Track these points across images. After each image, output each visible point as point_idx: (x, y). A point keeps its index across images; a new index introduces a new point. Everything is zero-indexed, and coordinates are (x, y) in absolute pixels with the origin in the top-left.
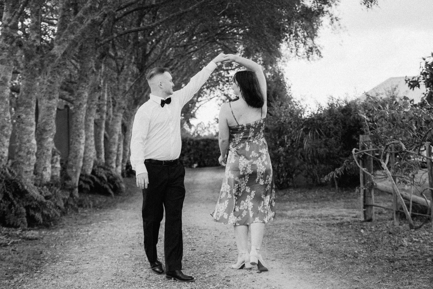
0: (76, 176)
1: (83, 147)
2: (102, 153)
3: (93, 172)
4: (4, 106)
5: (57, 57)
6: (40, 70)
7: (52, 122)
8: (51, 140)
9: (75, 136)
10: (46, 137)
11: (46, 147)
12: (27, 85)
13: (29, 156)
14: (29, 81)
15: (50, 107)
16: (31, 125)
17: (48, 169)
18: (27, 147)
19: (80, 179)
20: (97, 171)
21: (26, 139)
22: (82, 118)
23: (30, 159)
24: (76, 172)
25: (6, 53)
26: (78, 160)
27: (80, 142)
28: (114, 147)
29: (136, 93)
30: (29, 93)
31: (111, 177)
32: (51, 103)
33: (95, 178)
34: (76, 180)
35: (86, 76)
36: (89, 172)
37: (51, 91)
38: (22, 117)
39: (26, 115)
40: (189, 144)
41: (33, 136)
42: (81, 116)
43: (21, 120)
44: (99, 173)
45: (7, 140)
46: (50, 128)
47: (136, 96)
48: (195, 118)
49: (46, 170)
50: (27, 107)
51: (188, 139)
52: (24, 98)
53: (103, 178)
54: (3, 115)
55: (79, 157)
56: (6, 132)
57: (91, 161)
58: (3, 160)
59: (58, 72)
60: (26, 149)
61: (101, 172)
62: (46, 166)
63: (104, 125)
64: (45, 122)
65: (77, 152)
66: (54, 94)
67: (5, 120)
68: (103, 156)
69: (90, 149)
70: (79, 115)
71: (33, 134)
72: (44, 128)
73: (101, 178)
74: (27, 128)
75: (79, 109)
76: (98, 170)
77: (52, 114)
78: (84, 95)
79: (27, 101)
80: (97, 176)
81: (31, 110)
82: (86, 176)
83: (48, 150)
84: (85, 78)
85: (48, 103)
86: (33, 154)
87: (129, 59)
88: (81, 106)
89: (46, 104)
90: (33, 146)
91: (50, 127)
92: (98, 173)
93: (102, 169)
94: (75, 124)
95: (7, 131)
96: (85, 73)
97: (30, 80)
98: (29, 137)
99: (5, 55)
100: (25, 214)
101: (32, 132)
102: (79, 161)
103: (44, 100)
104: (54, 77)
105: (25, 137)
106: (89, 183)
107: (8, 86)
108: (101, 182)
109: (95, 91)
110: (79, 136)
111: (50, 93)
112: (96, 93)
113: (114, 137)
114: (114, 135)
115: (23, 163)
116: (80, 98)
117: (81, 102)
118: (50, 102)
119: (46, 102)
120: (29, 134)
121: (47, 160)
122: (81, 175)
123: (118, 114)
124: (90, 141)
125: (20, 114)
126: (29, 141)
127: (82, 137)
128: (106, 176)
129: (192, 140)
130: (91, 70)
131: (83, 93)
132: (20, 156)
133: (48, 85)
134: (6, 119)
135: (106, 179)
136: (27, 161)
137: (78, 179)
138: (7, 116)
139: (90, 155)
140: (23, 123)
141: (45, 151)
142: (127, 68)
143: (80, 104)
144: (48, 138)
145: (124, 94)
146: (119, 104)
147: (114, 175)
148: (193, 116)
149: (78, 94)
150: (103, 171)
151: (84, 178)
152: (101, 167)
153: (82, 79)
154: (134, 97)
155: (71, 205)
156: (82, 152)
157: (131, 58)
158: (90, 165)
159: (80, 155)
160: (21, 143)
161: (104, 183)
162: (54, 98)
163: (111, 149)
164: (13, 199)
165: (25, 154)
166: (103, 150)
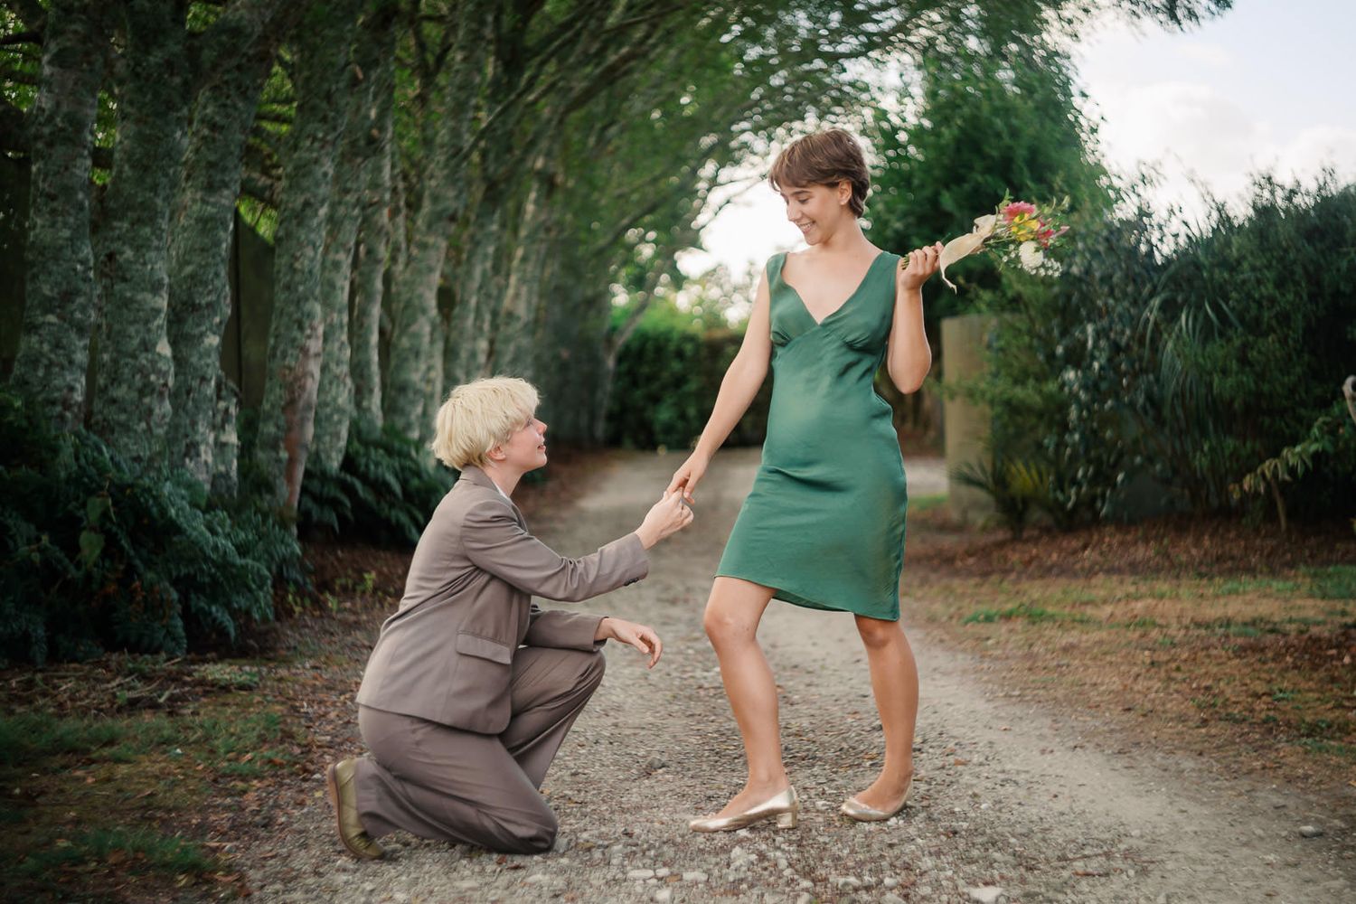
0: (290, 479)
1: (314, 367)
2: (371, 391)
3: (349, 463)
4: (71, 220)
5: (250, 35)
6: (185, 83)
7: (217, 275)
8: (213, 340)
9: (288, 328)
10: (196, 332)
11: (196, 369)
12: (141, 138)
13: (147, 400)
14: (146, 123)
15: (212, 218)
16: (156, 288)
17: (202, 448)
18: (141, 370)
19: (304, 490)
20: (363, 461)
21: (136, 342)
22: (312, 260)
23: (150, 411)
24: (292, 461)
25: (78, 27)
26: (297, 418)
27: (304, 351)
28: (417, 370)
29: (491, 156)
30: (146, 169)
31: (415, 482)
32: (214, 205)
33: (358, 485)
34: (291, 494)
35: (328, 97)
36: (334, 463)
37: (212, 158)
38: (121, 259)
39: (138, 249)
40: (680, 354)
41: (160, 327)
42: (309, 252)
43: (120, 267)
44: (372, 467)
45: (81, 344)
46: (212, 298)
47: (491, 169)
48: (701, 248)
49: (198, 455)
50: (139, 221)
51: (675, 336)
52: (128, 189)
53: (386, 485)
54: (68, 252)
55: (301, 404)
56: (78, 315)
57: (340, 422)
58: (68, 415)
59: (239, 87)
60: (138, 377)
61: (377, 464)
62: (198, 438)
63: (379, 285)
64: (192, 276)
65: (294, 387)
66: (224, 170)
67: (75, 270)
68: (375, 402)
69: (337, 377)
70: (301, 245)
71: (161, 320)
72: (190, 296)
73: (380, 487)
74: (140, 297)
75: (299, 224)
76: (367, 455)
77: (217, 244)
78: (319, 172)
79: (139, 200)
80: (364, 478)
81: (153, 233)
82: (324, 476)
83: (204, 379)
84: (324, 105)
85: (204, 202)
86: (161, 394)
87: (474, 26)
88: (309, 212)
89: (196, 208)
90: (162, 366)
91: (210, 292)
92: (367, 466)
93: (381, 451)
94: (285, 279)
95: (83, 309)
96: (326, 86)
97: (150, 119)
98: (149, 331)
99: (76, 32)
100: (179, 607)
101: (157, 311)
102: (303, 421)
103: (188, 193)
104: (225, 106)
105: (132, 330)
106: (334, 503)
107: (85, 147)
108: (378, 502)
109: (356, 155)
110: (301, 328)
111: (211, 165)
112: (359, 160)
113: (414, 328)
114: (414, 320)
115: (126, 428)
116: (306, 183)
117: (308, 195)
118: (212, 200)
119: (194, 201)
120: (147, 322)
121: (201, 416)
122: (308, 474)
123: (431, 240)
124: (337, 345)
125: (115, 246)
126: (147, 346)
127: (313, 328)
128: (396, 476)
129: (691, 338)
130: (346, 75)
131: (316, 161)
132: (114, 401)
133: (204, 138)
134: (79, 267)
135: (397, 488)
136: (140, 420)
137: (298, 489)
138: (81, 256)
139: (335, 399)
140: (124, 280)
141: (195, 384)
142: (465, 59)
143: (307, 204)
144: (202, 335)
145: (453, 162)
146: (435, 199)
147: (425, 477)
148: (693, 241)
149: (296, 168)
150: (386, 461)
151: (315, 485)
152: (377, 445)
153: (313, 108)
154: (485, 170)
155: (296, 582)
156: (312, 386)
157: (482, 23)
158: (337, 435)
159: (305, 396)
160: (119, 352)
161: (392, 506)
162: (226, 185)
163: (404, 376)
164: (132, 553)
165: (134, 395)
166: (377, 380)
